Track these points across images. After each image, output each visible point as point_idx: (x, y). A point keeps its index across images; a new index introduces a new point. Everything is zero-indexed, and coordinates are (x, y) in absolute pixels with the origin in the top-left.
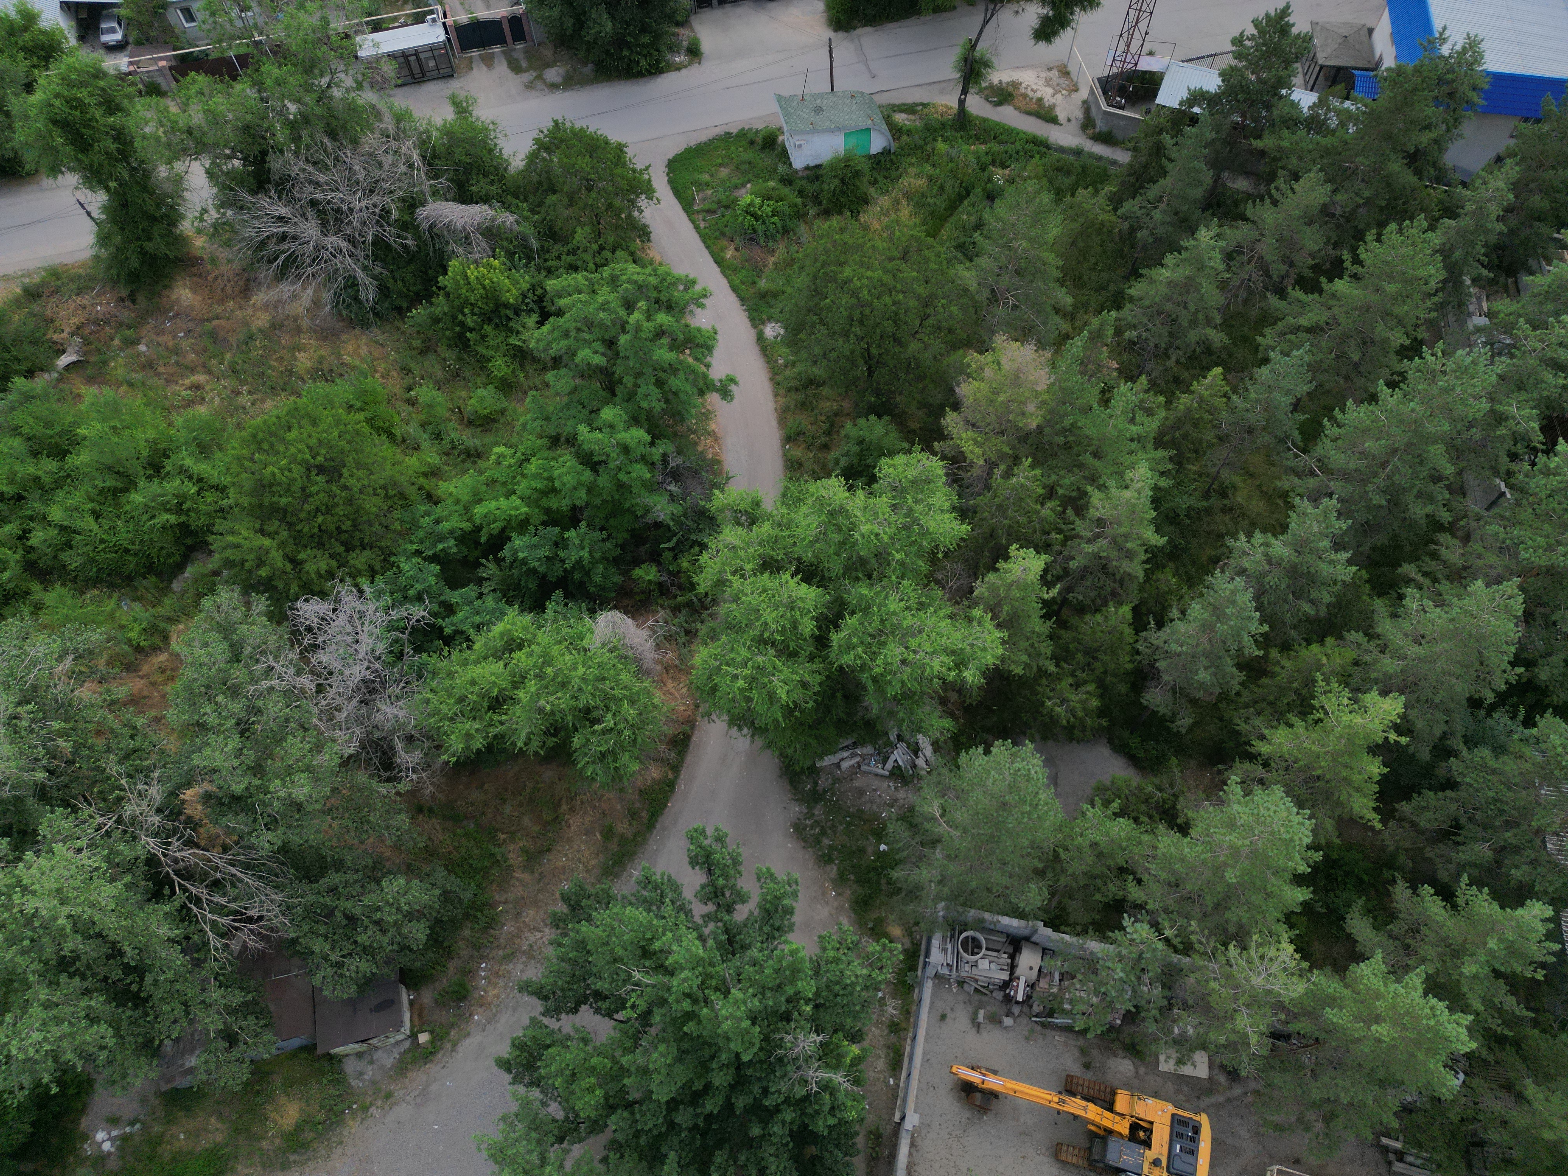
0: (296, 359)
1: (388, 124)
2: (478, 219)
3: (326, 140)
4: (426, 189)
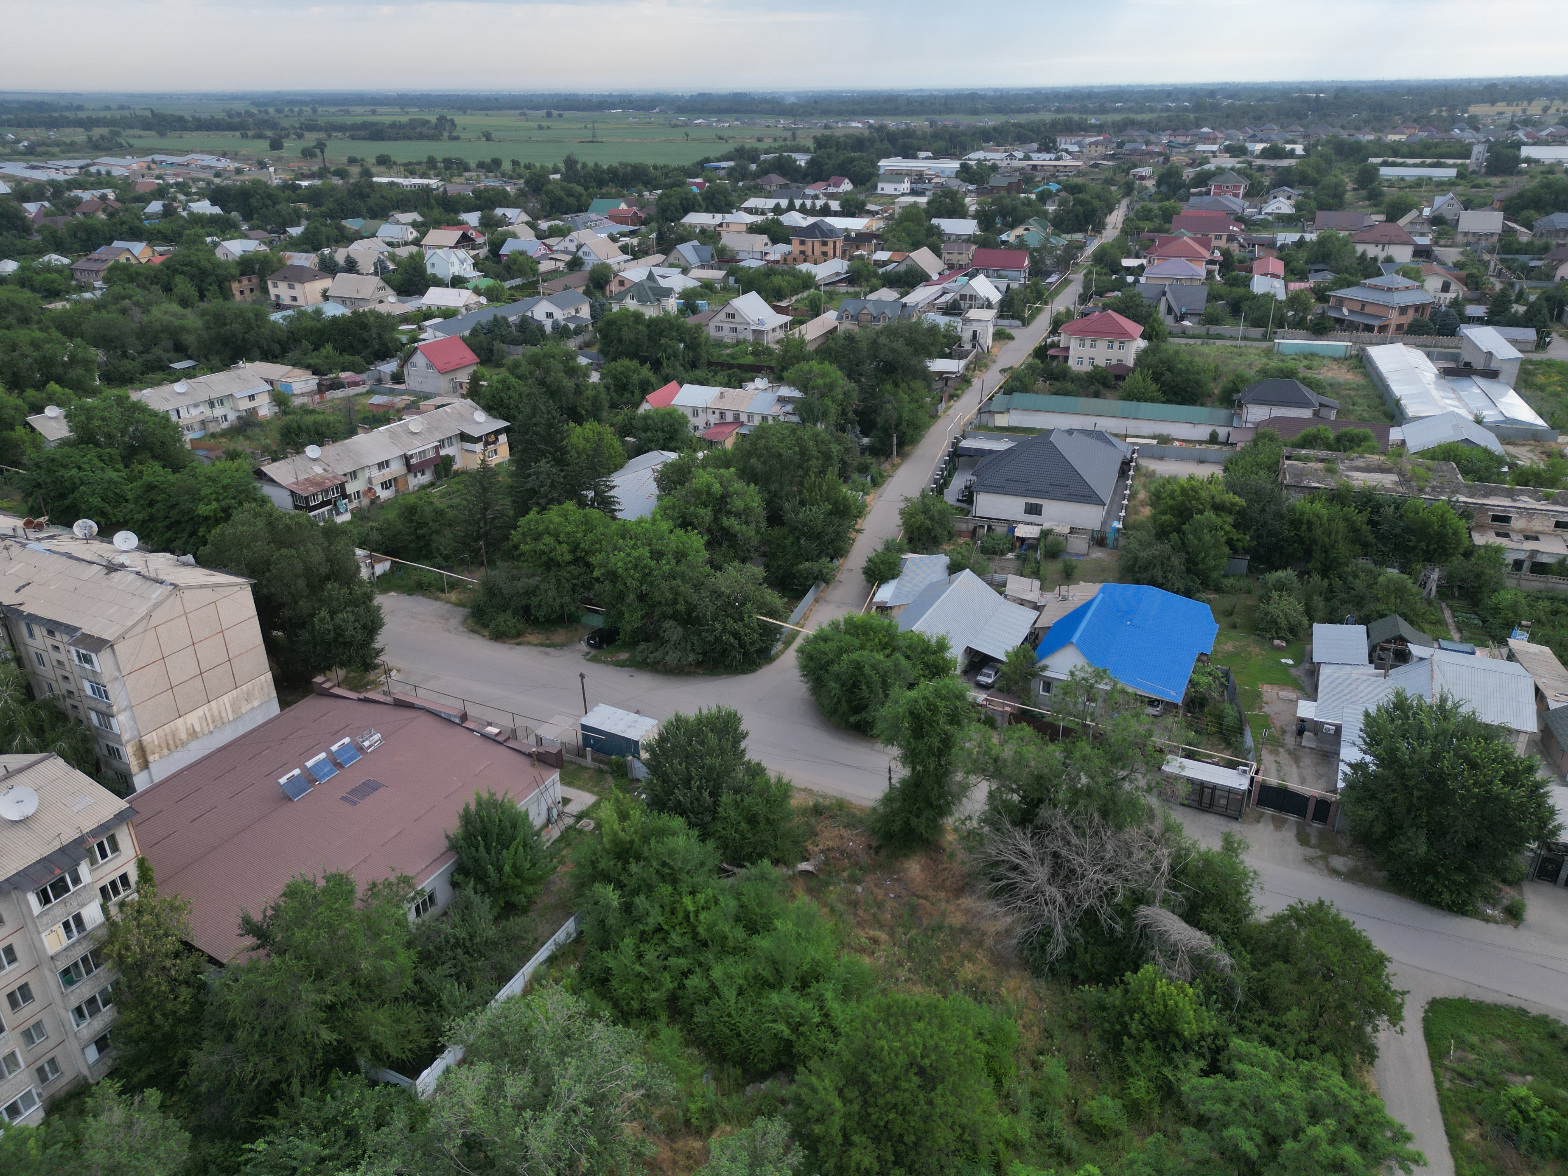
0: (962, 966)
1: (1156, 828)
2: (1194, 943)
3: (1096, 815)
4: (1160, 894)
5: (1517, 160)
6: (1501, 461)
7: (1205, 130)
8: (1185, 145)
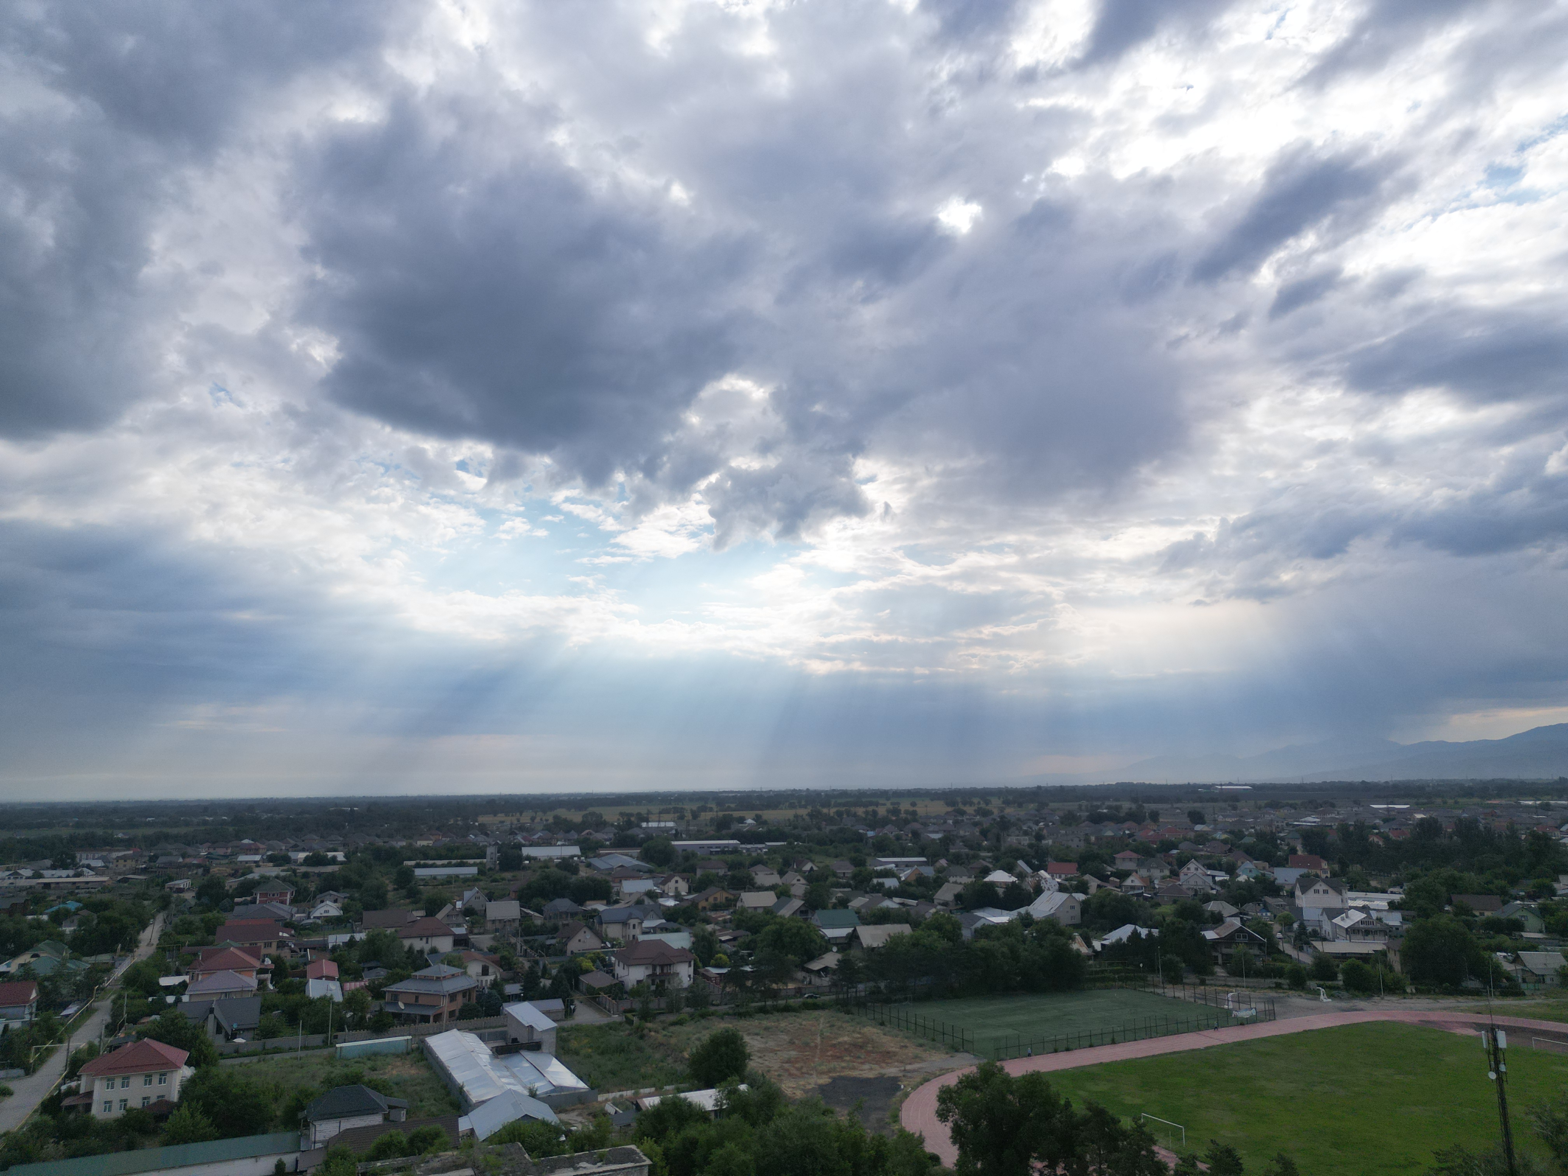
5: (521, 858)
6: (557, 1131)
7: (246, 841)
8: (225, 856)
